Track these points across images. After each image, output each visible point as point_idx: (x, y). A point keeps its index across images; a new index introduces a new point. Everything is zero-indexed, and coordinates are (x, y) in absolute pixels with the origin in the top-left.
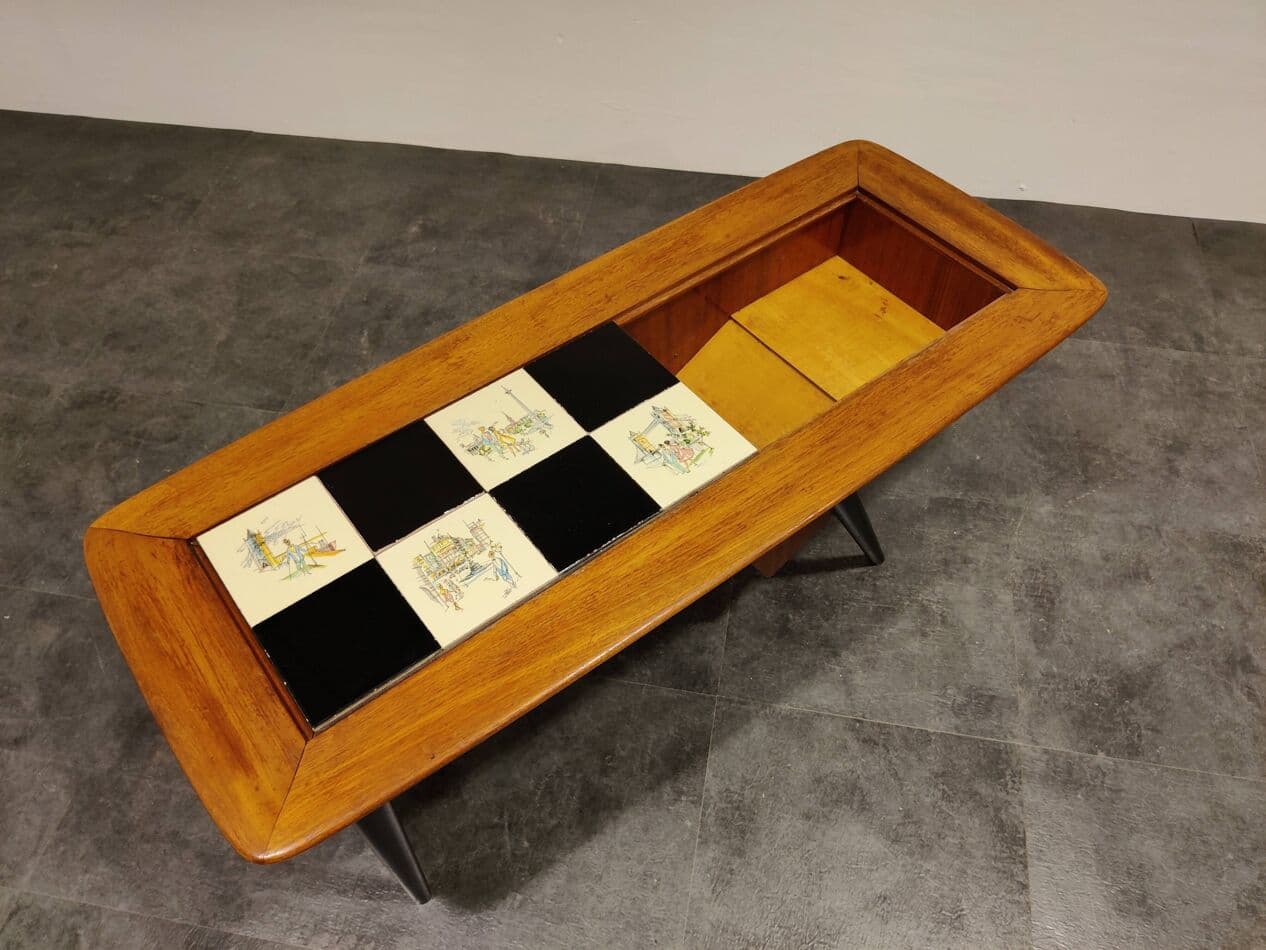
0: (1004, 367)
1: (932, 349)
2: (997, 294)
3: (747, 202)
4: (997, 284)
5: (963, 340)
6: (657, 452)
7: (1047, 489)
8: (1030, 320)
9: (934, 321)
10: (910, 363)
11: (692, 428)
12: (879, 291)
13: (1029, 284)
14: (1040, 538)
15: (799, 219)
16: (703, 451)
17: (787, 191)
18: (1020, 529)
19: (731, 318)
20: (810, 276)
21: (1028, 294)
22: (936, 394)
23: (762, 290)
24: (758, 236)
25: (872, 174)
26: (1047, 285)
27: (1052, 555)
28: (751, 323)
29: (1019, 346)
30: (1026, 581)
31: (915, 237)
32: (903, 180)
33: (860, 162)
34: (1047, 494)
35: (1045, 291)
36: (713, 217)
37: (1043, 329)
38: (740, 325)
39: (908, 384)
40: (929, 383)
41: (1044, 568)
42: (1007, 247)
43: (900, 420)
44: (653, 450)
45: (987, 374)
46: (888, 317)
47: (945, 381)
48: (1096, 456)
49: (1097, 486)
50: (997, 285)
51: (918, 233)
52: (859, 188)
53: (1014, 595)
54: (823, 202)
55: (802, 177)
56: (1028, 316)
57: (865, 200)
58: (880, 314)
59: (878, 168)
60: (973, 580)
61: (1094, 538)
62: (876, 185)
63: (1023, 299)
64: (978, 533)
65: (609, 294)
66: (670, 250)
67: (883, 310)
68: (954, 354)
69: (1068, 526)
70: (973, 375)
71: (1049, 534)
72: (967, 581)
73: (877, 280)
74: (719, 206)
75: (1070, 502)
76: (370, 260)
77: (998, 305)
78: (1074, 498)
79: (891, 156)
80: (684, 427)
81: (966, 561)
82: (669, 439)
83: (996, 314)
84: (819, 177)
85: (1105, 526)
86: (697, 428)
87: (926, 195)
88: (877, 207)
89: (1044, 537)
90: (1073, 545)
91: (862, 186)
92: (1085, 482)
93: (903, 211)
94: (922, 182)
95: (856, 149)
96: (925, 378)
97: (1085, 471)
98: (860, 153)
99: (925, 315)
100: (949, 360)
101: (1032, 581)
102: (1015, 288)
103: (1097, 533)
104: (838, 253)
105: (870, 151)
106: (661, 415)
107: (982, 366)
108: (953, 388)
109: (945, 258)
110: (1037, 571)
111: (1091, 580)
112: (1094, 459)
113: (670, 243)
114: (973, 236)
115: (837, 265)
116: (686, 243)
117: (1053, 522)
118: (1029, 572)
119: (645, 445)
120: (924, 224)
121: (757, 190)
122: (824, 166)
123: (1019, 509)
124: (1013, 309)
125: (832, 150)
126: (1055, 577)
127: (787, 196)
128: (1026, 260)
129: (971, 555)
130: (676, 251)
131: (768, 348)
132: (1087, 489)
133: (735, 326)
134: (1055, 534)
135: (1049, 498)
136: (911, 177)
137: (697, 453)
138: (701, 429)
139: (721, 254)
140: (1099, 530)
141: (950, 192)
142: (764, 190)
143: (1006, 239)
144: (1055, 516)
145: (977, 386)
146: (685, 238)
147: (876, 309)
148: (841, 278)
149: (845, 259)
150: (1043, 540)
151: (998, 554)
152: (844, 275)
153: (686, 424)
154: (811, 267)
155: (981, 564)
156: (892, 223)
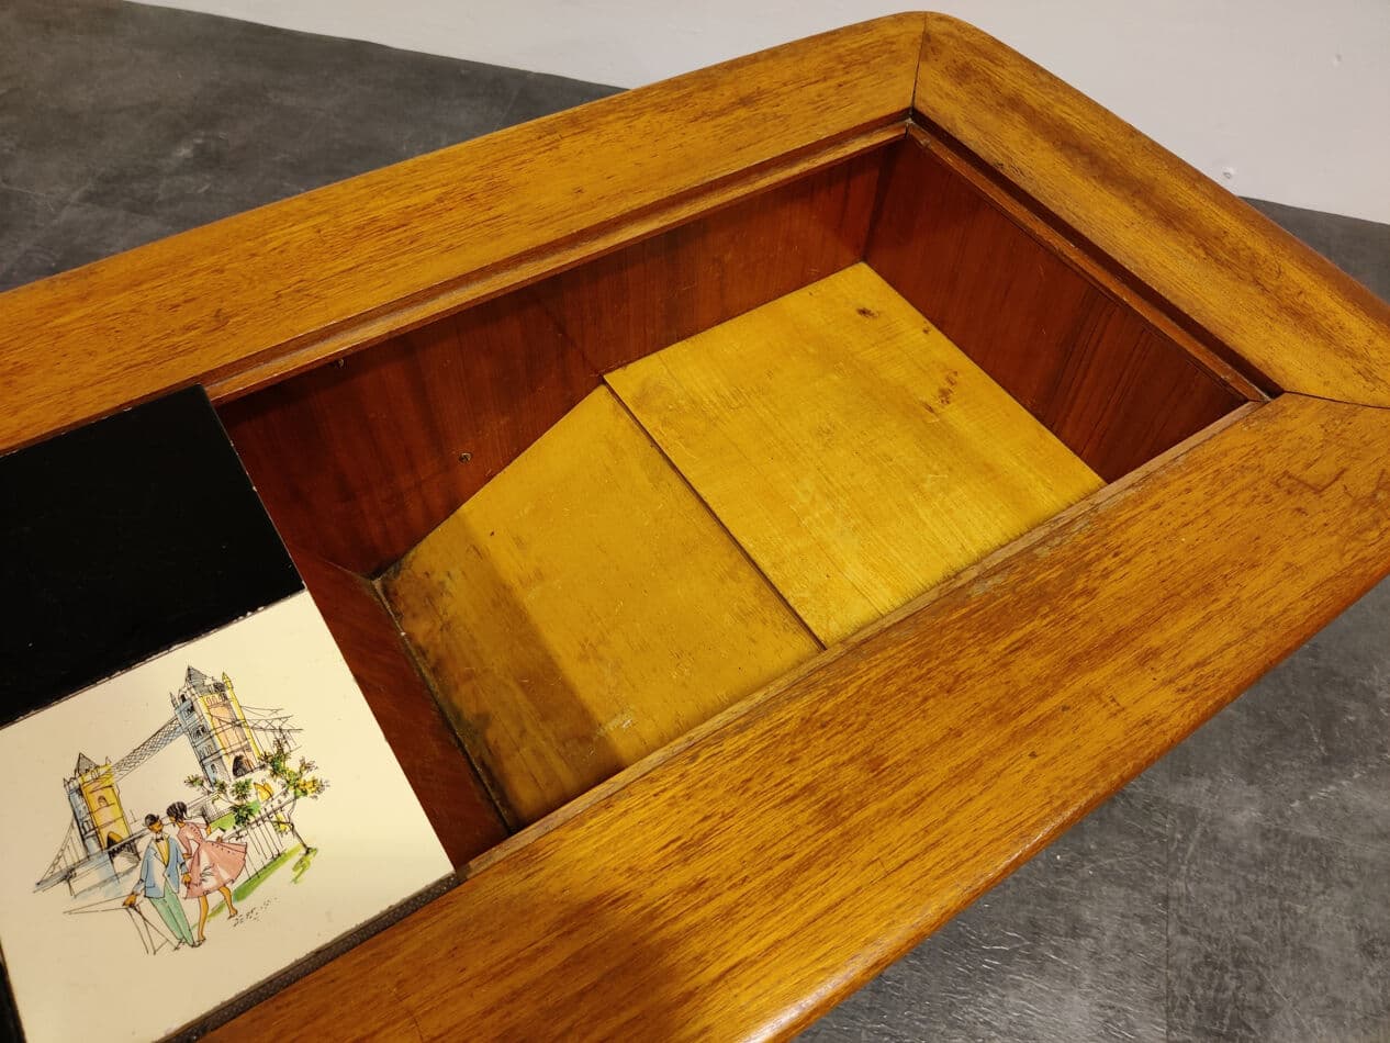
0: (1250, 633)
1: (1044, 552)
2: (1222, 402)
3: (647, 117)
4: (1226, 373)
5: (1135, 531)
6: (130, 846)
7: (1250, 772)
8: (1318, 490)
9: (1057, 434)
10: (977, 591)
11: (274, 763)
12: (943, 350)
13: (1310, 384)
14: (1232, 887)
15: (762, 168)
16: (278, 857)
17: (745, 102)
18: (1193, 860)
19: (604, 382)
20: (796, 303)
21: (1310, 411)
22: (1046, 707)
23: (676, 325)
24: (649, 198)
25: (947, 86)
26: (1356, 389)
27: (1254, 932)
28: (643, 397)
29: (1293, 570)
30: (1200, 991)
31: (1030, 235)
32: (1014, 103)
33: (923, 57)
34: (1251, 783)
35: (1355, 407)
36: (554, 146)
37: (1355, 520)
38: (620, 400)
39: (962, 665)
40: (1030, 666)
41: (1238, 963)
42: (1256, 282)
43: (921, 798)
44: (121, 833)
45: (1200, 653)
46: (954, 414)
47: (1074, 664)
48: (1352, 705)
49: (1351, 775)
50: (1228, 378)
51: (1041, 229)
52: (913, 112)
53: (1171, 1027)
54: (823, 135)
55: (788, 75)
56: (1310, 476)
57: (924, 140)
58: (935, 404)
59: (962, 74)
60: (1087, 978)
61: (1342, 896)
62: (952, 108)
63: (1299, 425)
64: (1106, 862)
65: (227, 307)
66: (425, 211)
67: (945, 395)
68: (1106, 574)
69: (1290, 864)
70: (1154, 653)
71: (1251, 877)
72: (1074, 979)
73: (941, 325)
74: (574, 122)
75: (1296, 804)
76: (89, 197)
77: (1229, 436)
78: (1304, 796)
79: (993, 50)
80: (253, 758)
81: (1076, 929)
82: (190, 796)
83: (1225, 462)
84: (825, 79)
85: (1367, 870)
86: (292, 765)
87: (1066, 141)
88: (950, 159)
89: (1241, 885)
90: (1301, 909)
91: (921, 106)
92: (1326, 761)
93: (1007, 171)
94: (1059, 111)
95: (918, 28)
96: (1015, 649)
97: (1326, 735)
98: (927, 37)
99: (1037, 416)
100: (1089, 593)
101: (1211, 993)
102: (1275, 391)
103: (1350, 885)
104: (865, 258)
105: (950, 35)
106: (201, 705)
107: (1185, 623)
108: (1095, 694)
109: (1097, 293)
110: (1223, 968)
111: (1336, 1002)
112: (1345, 710)
113: (430, 196)
114: (1172, 245)
115: (860, 283)
116: (470, 198)
117: (1259, 848)
118: (1207, 970)
119: (103, 816)
120: (1054, 206)
121: (676, 95)
122: (840, 58)
123: (1194, 811)
124: (1271, 449)
125: (867, 27)
126: (1259, 989)
127: (742, 113)
128: (1300, 316)
129: (1088, 916)
130: (438, 215)
131: (674, 467)
132: (1329, 778)
133: (610, 402)
134: (1264, 879)
135: (1254, 791)
136: (1034, 97)
137: (255, 861)
138: (306, 766)
139: (547, 235)
140: (1354, 879)
141: (1121, 138)
142: (690, 95)
143: (1253, 261)
144: (1264, 836)
145: (1168, 694)
146: (469, 186)
147: (928, 395)
148: (863, 312)
149: (879, 272)
150: (1238, 892)
151: (1144, 920)
152: (868, 306)
153: (266, 744)
154: (802, 282)
155: (1106, 941)
156: (979, 202)
